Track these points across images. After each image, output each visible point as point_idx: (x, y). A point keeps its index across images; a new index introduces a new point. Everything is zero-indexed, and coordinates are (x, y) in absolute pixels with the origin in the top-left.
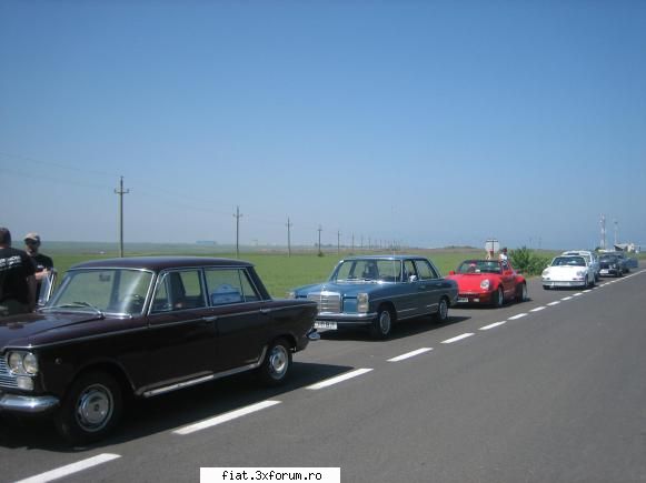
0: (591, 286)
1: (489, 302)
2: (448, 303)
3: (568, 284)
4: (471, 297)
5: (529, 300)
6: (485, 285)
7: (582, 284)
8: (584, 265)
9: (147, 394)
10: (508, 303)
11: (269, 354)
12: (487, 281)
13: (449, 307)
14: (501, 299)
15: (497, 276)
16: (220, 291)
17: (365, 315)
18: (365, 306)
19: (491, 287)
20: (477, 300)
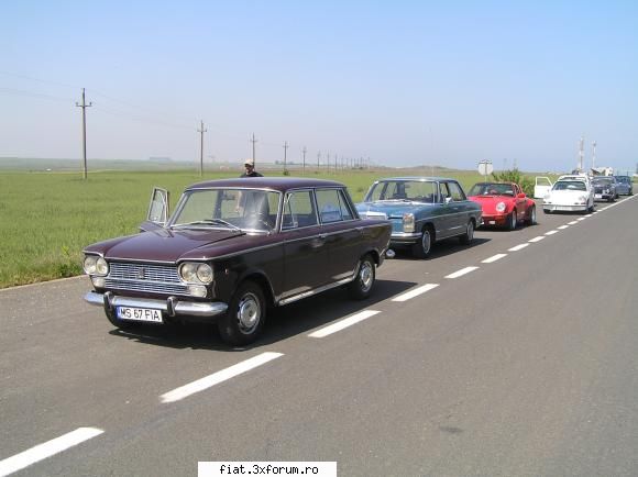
0: (590, 210)
1: (503, 224)
2: (475, 224)
3: (570, 209)
4: (487, 219)
5: (535, 224)
6: (501, 208)
7: (584, 209)
8: (585, 189)
9: (281, 302)
10: (520, 226)
11: (361, 269)
12: (502, 203)
13: (475, 229)
14: (514, 222)
15: (511, 200)
16: (326, 210)
17: (410, 235)
18: (412, 226)
19: (506, 211)
20: (493, 223)
